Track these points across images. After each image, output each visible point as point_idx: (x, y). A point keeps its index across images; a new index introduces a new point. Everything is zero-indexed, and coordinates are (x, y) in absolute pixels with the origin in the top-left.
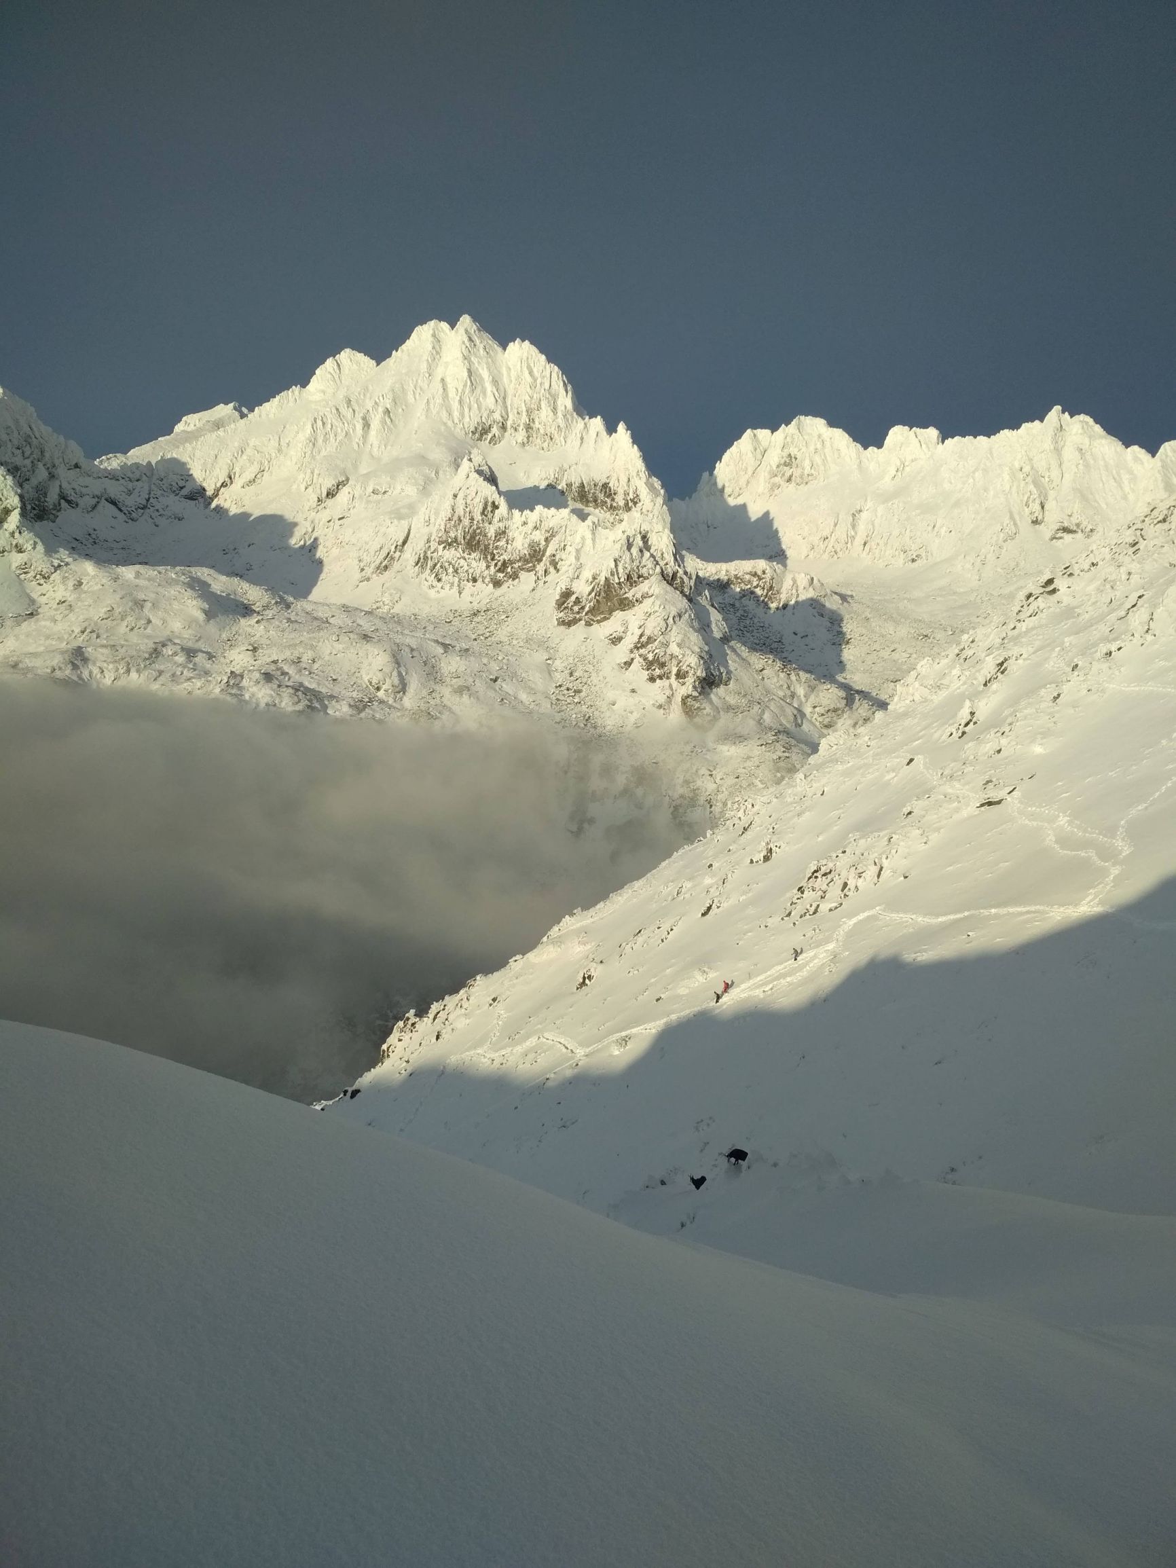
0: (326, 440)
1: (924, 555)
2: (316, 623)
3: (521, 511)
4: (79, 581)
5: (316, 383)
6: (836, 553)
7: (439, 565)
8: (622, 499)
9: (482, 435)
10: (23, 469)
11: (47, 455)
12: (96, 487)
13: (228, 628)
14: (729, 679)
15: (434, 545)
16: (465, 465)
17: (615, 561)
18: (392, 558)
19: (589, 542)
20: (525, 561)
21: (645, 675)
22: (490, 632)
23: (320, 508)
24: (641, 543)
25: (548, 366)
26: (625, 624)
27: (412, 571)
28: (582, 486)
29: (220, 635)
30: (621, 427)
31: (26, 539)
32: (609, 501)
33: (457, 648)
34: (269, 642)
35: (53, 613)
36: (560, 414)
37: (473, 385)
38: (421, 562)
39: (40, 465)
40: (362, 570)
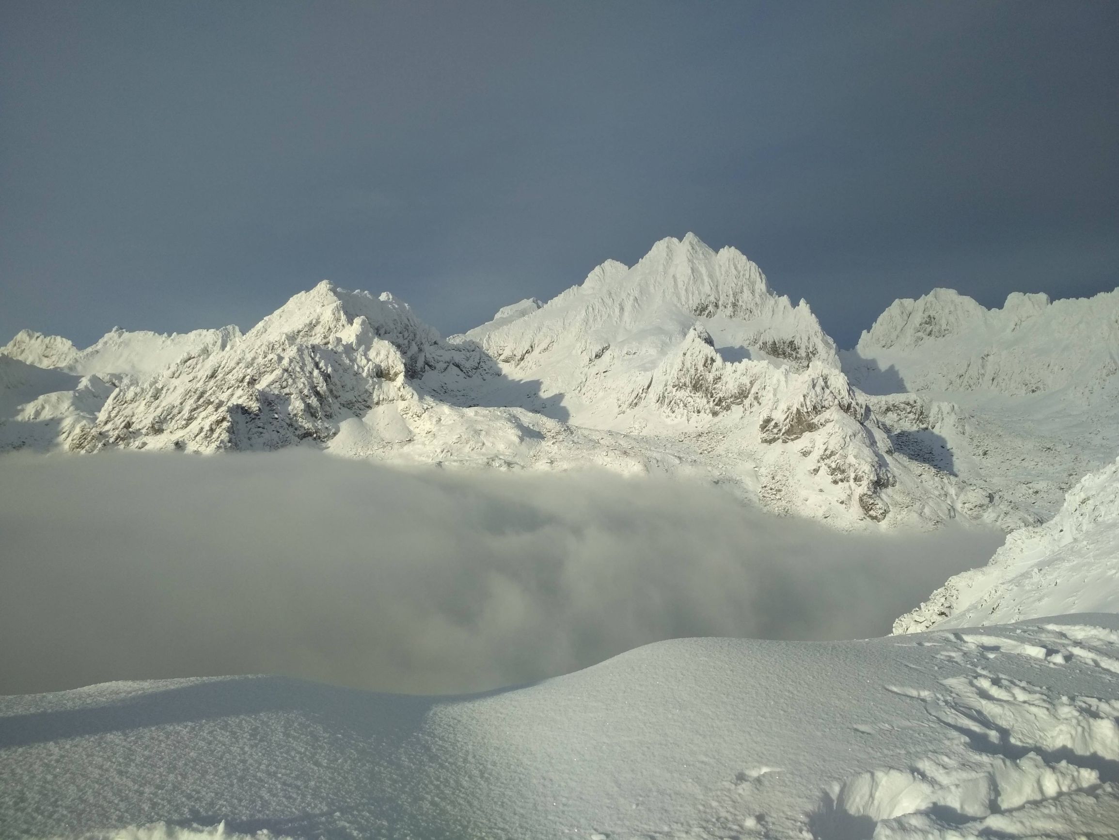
0: (595, 320)
1: (1041, 387)
2: (591, 444)
3: (732, 363)
4: (439, 419)
5: (588, 283)
6: (970, 387)
7: (673, 402)
8: (804, 352)
9: (701, 312)
10: (403, 346)
11: (418, 337)
12: (447, 356)
13: (534, 448)
14: (896, 481)
15: (670, 388)
16: (692, 334)
17: (804, 396)
18: (640, 398)
19: (783, 383)
20: (735, 397)
21: (830, 478)
22: (711, 448)
23: (591, 365)
24: (823, 384)
25: (748, 263)
26: (813, 442)
27: (654, 406)
28: (774, 343)
29: (529, 452)
30: (802, 302)
31: (408, 392)
32: (794, 353)
33: (689, 460)
34: (561, 457)
35: (424, 439)
36: (757, 295)
37: (694, 278)
38: (661, 400)
39: (414, 343)
40: (620, 406)
